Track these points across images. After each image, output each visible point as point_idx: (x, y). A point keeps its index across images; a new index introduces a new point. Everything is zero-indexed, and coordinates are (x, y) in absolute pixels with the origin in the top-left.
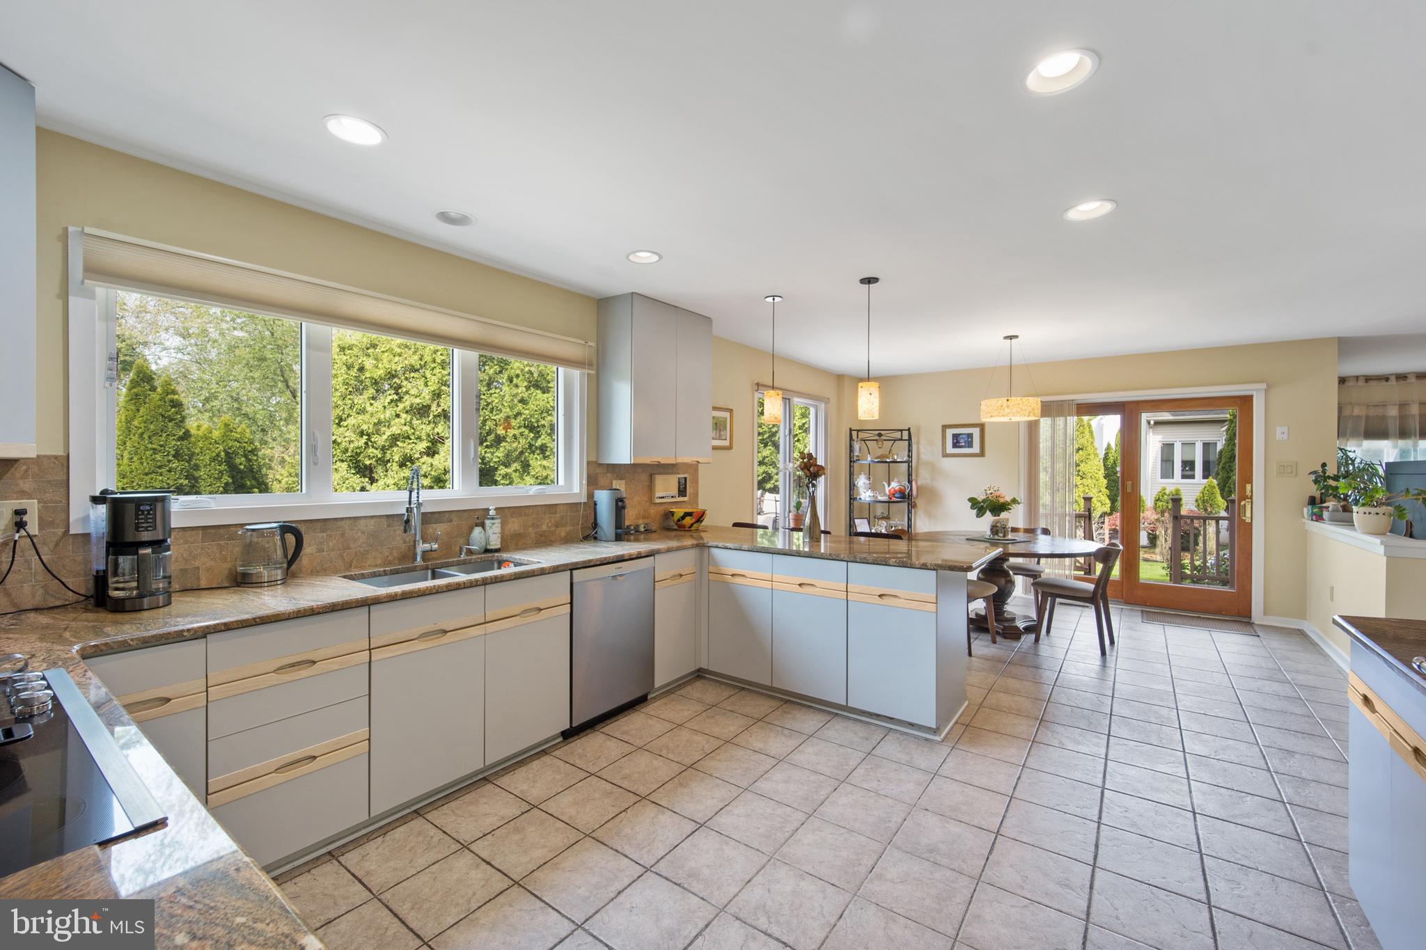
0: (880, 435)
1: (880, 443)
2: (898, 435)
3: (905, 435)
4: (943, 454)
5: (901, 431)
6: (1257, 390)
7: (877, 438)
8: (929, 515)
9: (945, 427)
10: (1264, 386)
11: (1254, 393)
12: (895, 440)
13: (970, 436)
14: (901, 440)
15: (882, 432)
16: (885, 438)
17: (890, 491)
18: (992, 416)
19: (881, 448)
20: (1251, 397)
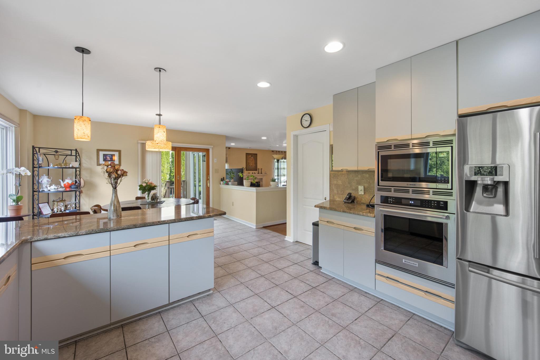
0: (57, 152)
1: (57, 156)
2: (69, 152)
3: (74, 153)
4: (97, 164)
5: (71, 150)
6: (210, 147)
7: (55, 153)
8: (89, 196)
9: (98, 151)
10: (212, 147)
11: (210, 148)
12: (67, 155)
13: (112, 155)
14: (71, 155)
15: (58, 150)
16: (60, 154)
17: (64, 185)
18: (155, 148)
19: (58, 159)
20: (209, 149)
